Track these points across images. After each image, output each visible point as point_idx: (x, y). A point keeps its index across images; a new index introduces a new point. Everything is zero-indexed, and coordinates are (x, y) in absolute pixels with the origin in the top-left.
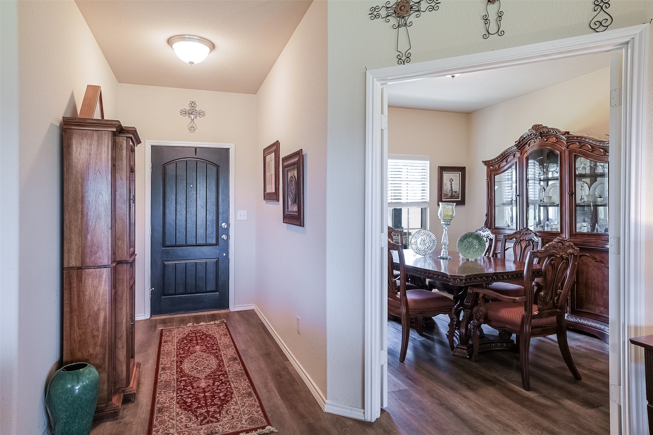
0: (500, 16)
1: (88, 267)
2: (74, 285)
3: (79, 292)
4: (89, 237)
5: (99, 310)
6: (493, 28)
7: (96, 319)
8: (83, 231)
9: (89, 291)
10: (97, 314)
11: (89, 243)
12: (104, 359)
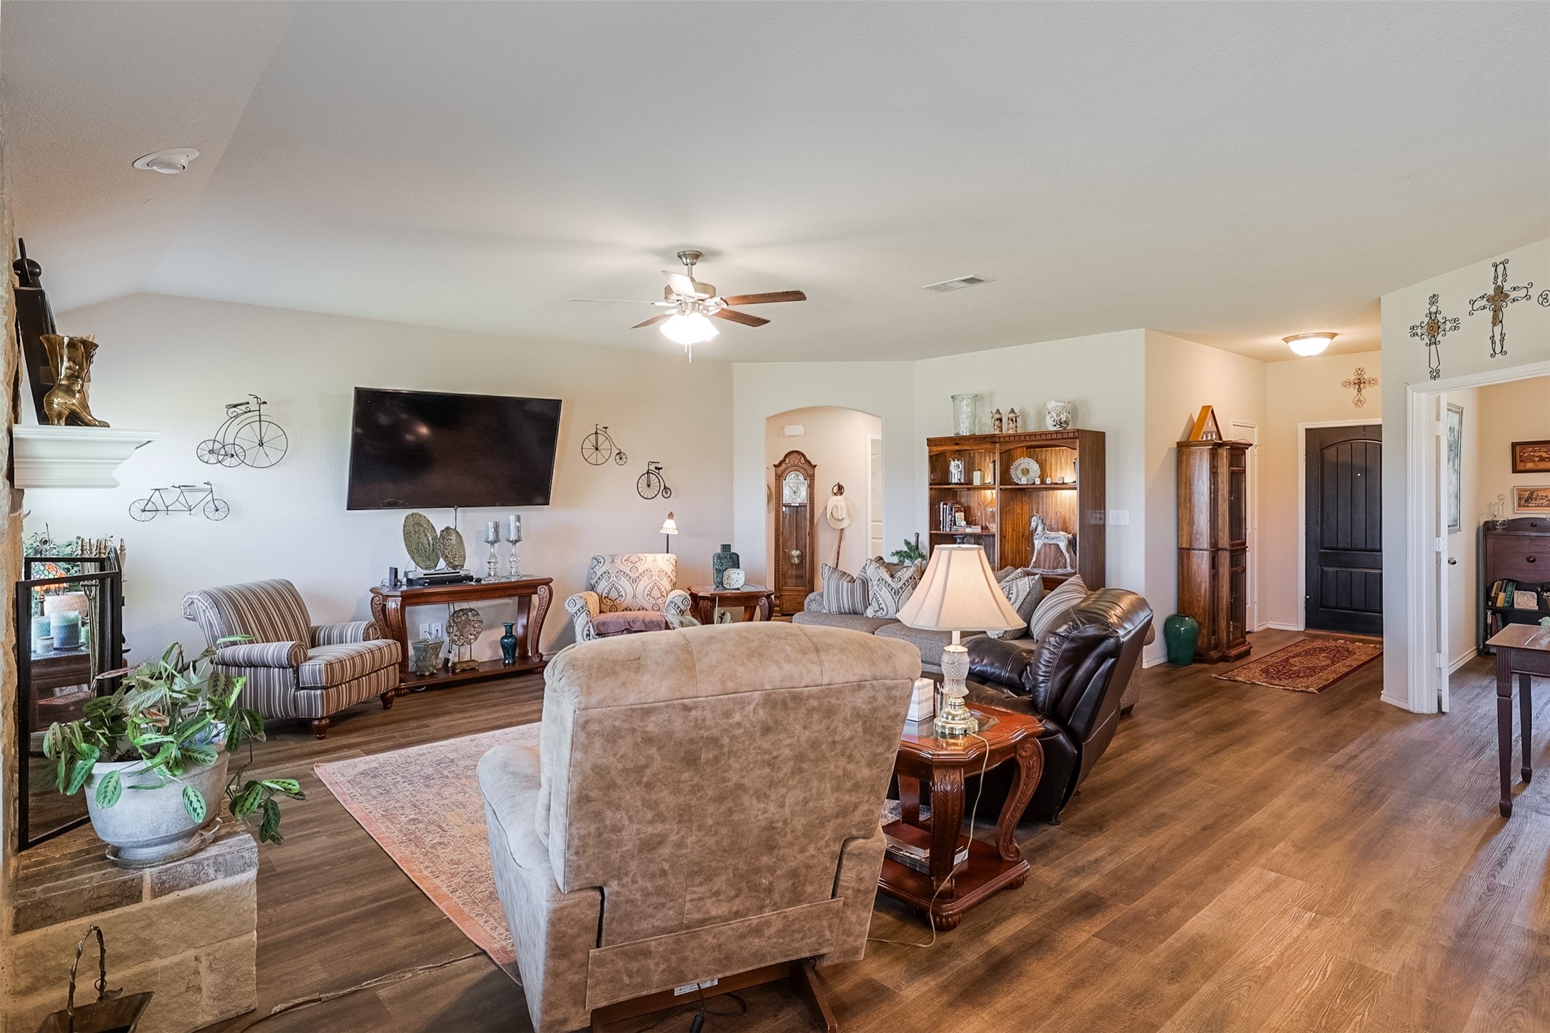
0: (1503, 336)
1: (1194, 549)
2: (1185, 561)
3: (1188, 566)
4: (1195, 527)
5: (1201, 582)
6: (1498, 349)
7: (1199, 589)
8: (1191, 523)
9: (1195, 567)
10: (1200, 585)
11: (1195, 532)
12: (1205, 619)
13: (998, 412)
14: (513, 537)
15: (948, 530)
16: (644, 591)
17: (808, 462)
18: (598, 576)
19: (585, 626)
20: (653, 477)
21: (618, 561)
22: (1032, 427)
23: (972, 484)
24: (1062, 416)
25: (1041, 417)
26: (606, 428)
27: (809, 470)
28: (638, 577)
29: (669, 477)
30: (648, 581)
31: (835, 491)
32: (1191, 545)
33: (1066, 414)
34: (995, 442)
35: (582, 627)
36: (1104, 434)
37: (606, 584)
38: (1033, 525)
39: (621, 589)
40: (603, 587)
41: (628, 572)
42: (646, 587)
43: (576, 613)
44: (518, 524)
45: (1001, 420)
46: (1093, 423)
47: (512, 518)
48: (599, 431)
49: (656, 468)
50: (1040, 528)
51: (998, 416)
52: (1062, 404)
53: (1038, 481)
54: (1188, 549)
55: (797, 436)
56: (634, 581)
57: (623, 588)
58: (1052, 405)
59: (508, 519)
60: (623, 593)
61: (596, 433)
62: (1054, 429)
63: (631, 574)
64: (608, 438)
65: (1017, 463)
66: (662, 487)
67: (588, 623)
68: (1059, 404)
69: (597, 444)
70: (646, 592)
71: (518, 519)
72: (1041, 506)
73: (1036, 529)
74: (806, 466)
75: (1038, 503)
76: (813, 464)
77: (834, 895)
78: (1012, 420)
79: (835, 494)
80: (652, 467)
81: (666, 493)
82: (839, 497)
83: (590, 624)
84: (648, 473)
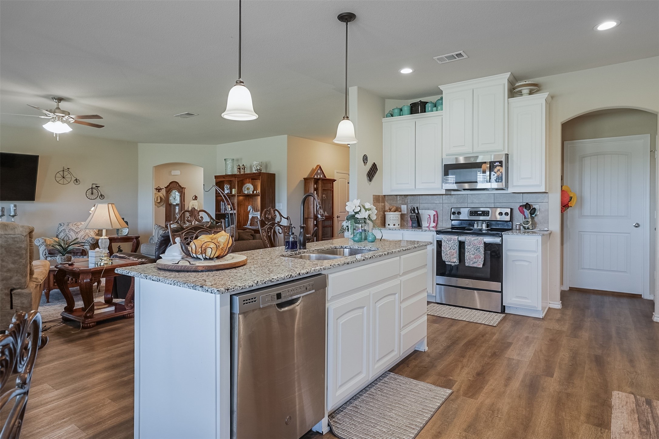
2: (305, 222)
3: (307, 224)
4: (309, 210)
5: (311, 230)
9: (309, 225)
11: (309, 212)
13: (239, 165)
14: (12, 214)
15: (223, 212)
16: (81, 237)
17: (180, 186)
18: (60, 231)
19: (44, 251)
20: (94, 191)
21: (70, 225)
22: (248, 171)
23: (232, 194)
24: (258, 167)
25: (251, 168)
26: (68, 169)
27: (181, 190)
28: (79, 231)
29: (102, 190)
30: (84, 233)
31: (194, 199)
32: (308, 217)
33: (259, 166)
34: (235, 177)
35: (42, 251)
36: (275, 174)
37: (63, 234)
38: (249, 209)
39: (70, 236)
40: (62, 235)
41: (75, 229)
42: (82, 236)
43: (40, 245)
44: (15, 208)
45: (240, 169)
46: (272, 170)
47: (12, 206)
48: (64, 170)
49: (96, 186)
50: (251, 211)
51: (239, 167)
52: (258, 163)
53: (251, 193)
54: (307, 218)
55: (176, 175)
56: (77, 233)
57: (71, 236)
58: (255, 163)
59: (10, 207)
60: (71, 238)
61: (63, 171)
62: (255, 172)
63: (76, 230)
64: (70, 173)
65: (246, 185)
66: (100, 194)
67: (45, 249)
68: (257, 163)
69: (63, 176)
70: (82, 237)
71: (15, 206)
72: (256, 202)
73: (250, 211)
74: (179, 188)
75: (255, 201)
76: (182, 187)
77: (12, 308)
78: (243, 169)
79: (194, 200)
80: (94, 186)
81: (102, 197)
82: (195, 201)
83: (46, 250)
84: (92, 188)
